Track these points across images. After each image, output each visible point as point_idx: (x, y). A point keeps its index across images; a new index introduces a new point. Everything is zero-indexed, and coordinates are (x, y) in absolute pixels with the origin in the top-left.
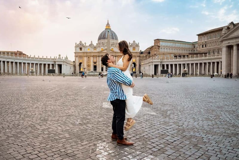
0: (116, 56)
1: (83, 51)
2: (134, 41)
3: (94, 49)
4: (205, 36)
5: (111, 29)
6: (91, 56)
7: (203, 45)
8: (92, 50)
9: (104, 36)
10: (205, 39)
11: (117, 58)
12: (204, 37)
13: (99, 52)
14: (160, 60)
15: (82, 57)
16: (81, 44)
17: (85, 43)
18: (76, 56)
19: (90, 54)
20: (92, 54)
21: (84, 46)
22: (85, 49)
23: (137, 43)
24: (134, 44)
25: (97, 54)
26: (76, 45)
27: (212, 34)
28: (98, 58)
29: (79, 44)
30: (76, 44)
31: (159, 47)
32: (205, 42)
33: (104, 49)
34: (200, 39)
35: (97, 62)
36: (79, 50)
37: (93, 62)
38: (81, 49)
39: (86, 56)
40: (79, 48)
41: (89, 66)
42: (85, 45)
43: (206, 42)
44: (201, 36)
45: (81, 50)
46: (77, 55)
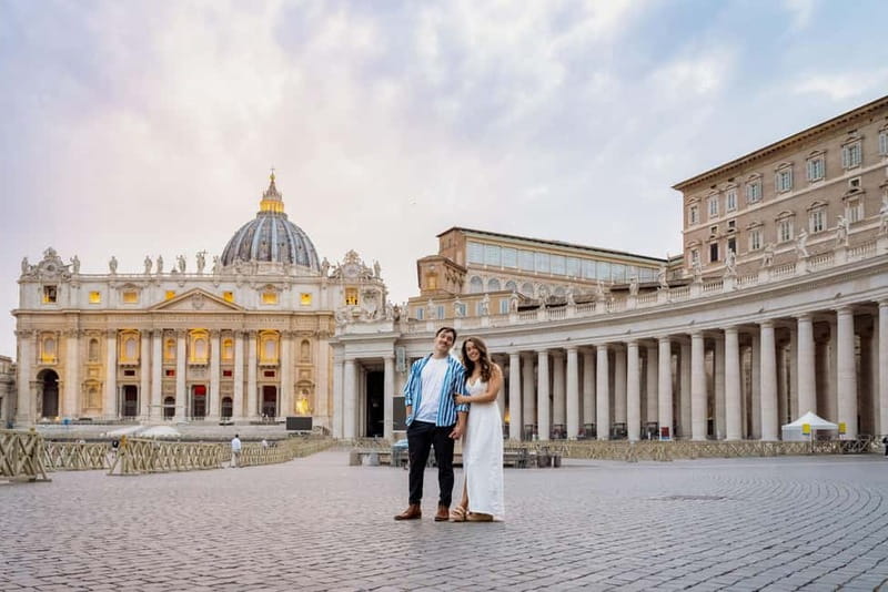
0: (246, 335)
1: (63, 302)
2: (352, 256)
3: (126, 295)
4: (723, 185)
5: (285, 216)
6: (105, 333)
7: (714, 249)
8: (115, 301)
9: (246, 248)
10: (724, 208)
11: (253, 342)
12: (721, 192)
13: (148, 313)
14: (389, 327)
15: (54, 337)
16: (50, 269)
17: (76, 263)
18: (22, 334)
19: (102, 320)
20: (114, 323)
21: (67, 279)
22: (74, 291)
23: (370, 265)
24: (351, 271)
25: (140, 324)
26: (24, 269)
27: (768, 168)
28: (145, 342)
29: (42, 263)
30: (25, 263)
31: (463, 271)
32: (728, 226)
33: (180, 291)
34: (697, 212)
35: (139, 366)
36: (39, 302)
37: (119, 367)
38: (51, 292)
39: (80, 334)
40: (39, 285)
41: (93, 390)
42: (75, 269)
43: (732, 223)
44: (704, 193)
45: (53, 299)
46: (29, 328)
